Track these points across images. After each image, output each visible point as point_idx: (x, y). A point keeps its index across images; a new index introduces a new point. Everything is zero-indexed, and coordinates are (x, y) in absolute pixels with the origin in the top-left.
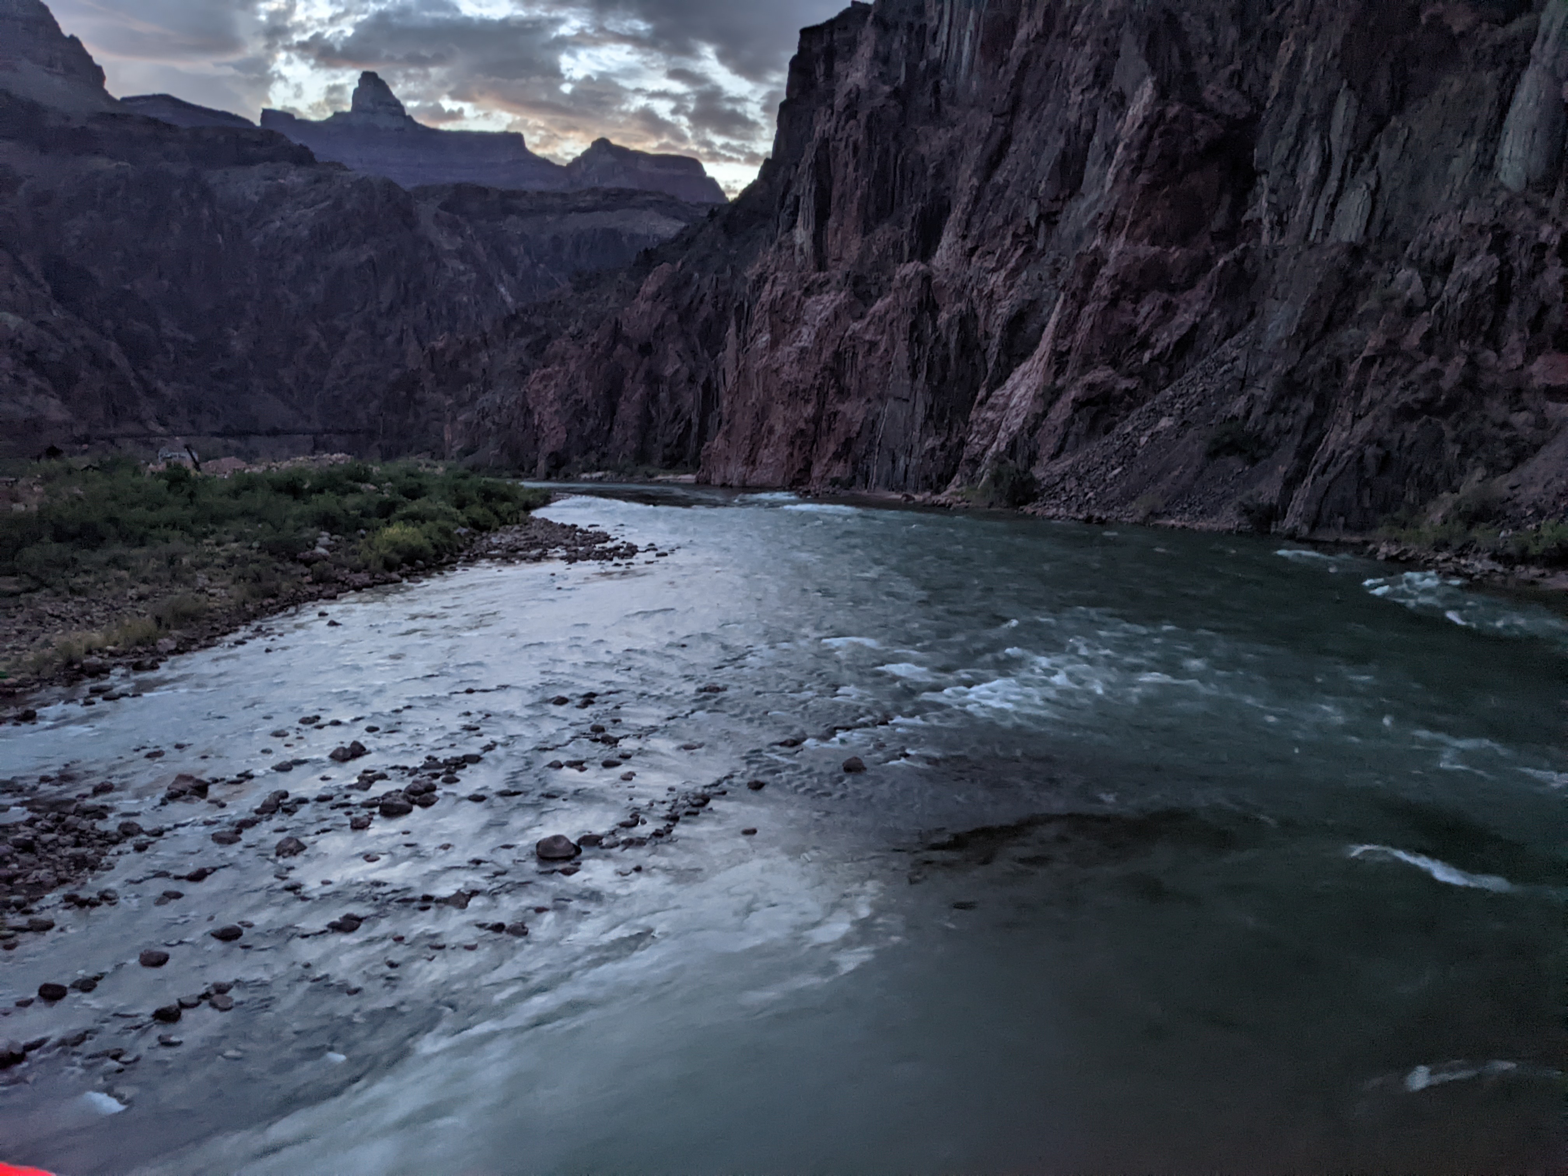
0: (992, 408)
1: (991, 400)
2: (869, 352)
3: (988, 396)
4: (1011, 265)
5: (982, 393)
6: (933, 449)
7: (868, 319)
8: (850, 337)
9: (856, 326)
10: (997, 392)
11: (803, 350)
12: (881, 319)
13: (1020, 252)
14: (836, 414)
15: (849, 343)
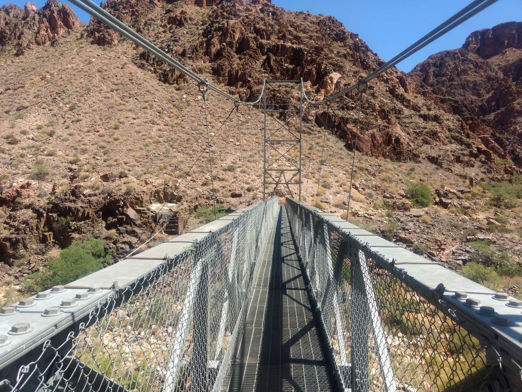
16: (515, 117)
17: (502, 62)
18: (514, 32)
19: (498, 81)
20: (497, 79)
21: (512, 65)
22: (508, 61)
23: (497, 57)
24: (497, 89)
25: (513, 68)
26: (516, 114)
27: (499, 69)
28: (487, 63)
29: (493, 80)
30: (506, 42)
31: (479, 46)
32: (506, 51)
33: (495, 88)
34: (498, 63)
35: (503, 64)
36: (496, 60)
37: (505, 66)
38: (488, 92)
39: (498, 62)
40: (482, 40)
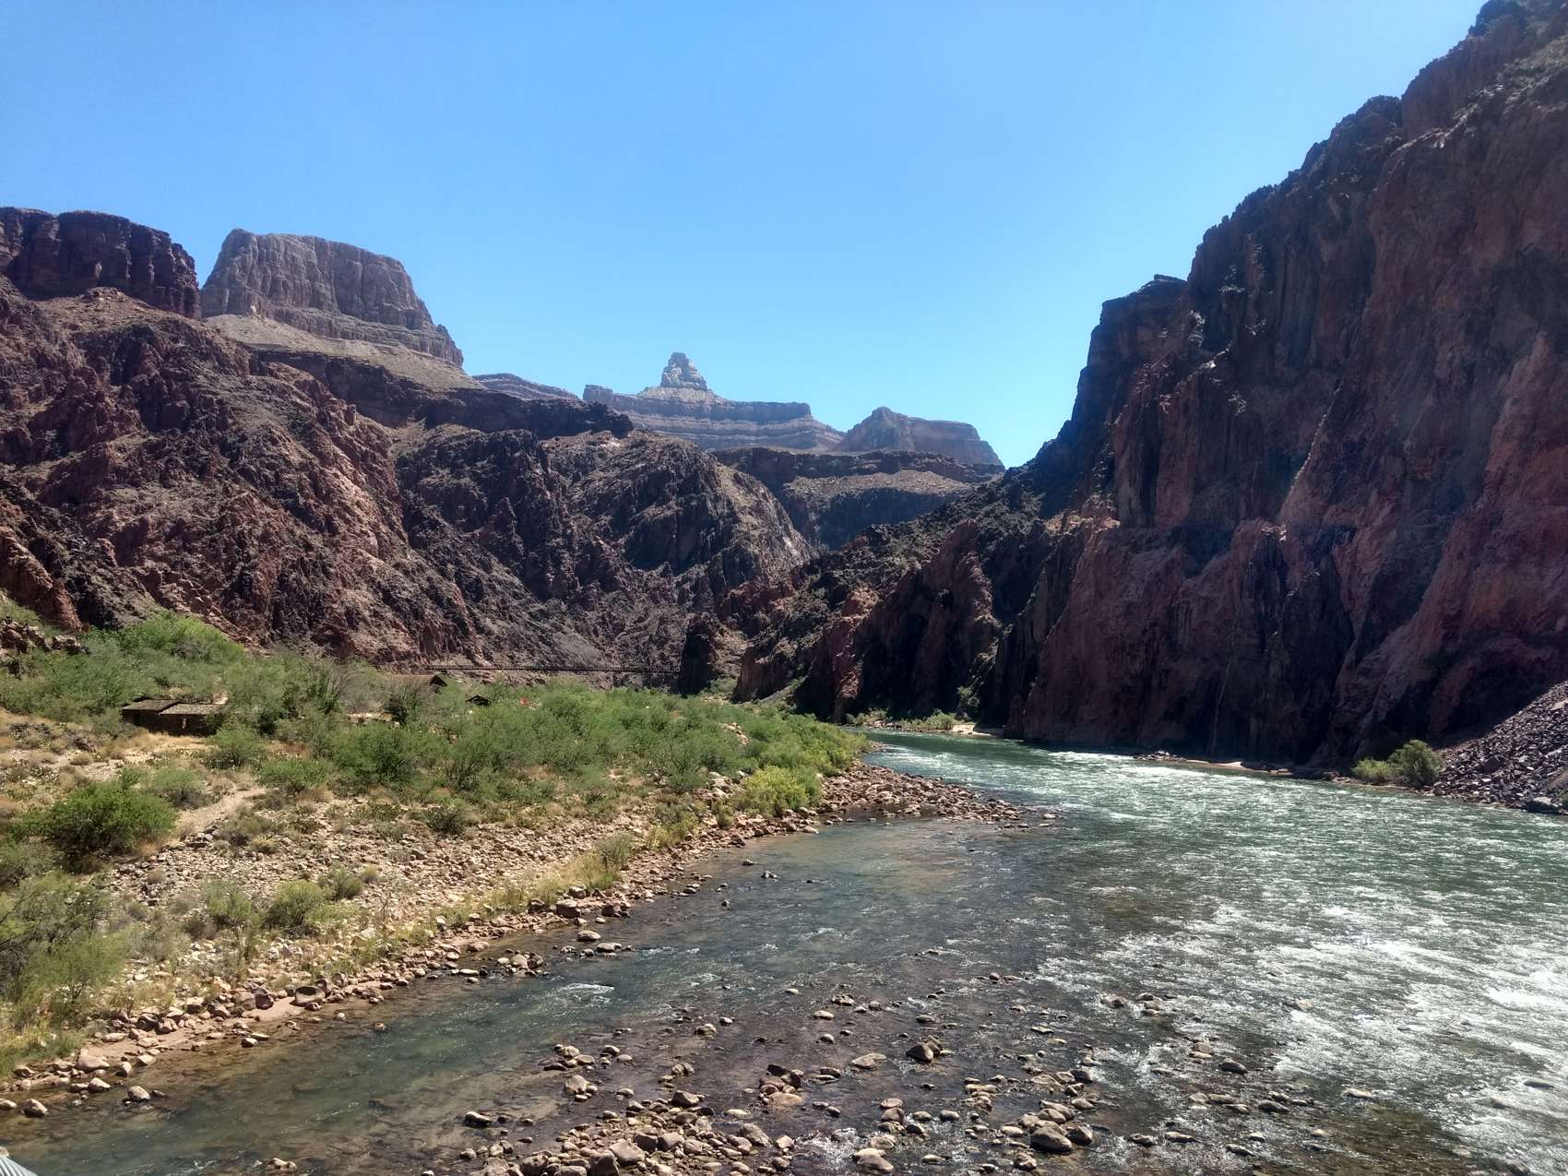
0: (1366, 673)
1: (1362, 665)
2: (1205, 609)
3: (1358, 661)
4: (1378, 522)
5: (1349, 657)
6: (1293, 714)
7: (1202, 577)
8: (1183, 593)
9: (1190, 582)
10: (1371, 657)
11: (1130, 605)
12: (1217, 575)
13: (1387, 510)
14: (1167, 672)
15: (1181, 599)
16: (109, 485)
17: (82, 321)
18: (123, 246)
19: (66, 373)
20: (65, 367)
21: (111, 336)
22: (101, 323)
23: (70, 302)
24: (63, 393)
25: (114, 346)
26: (112, 477)
27: (74, 338)
28: (37, 314)
29: (51, 365)
30: (99, 267)
31: (16, 253)
32: (97, 295)
33: (58, 390)
34: (70, 321)
35: (87, 327)
36: (63, 311)
37: (91, 335)
38: (36, 398)
39: (71, 318)
40: (28, 239)
